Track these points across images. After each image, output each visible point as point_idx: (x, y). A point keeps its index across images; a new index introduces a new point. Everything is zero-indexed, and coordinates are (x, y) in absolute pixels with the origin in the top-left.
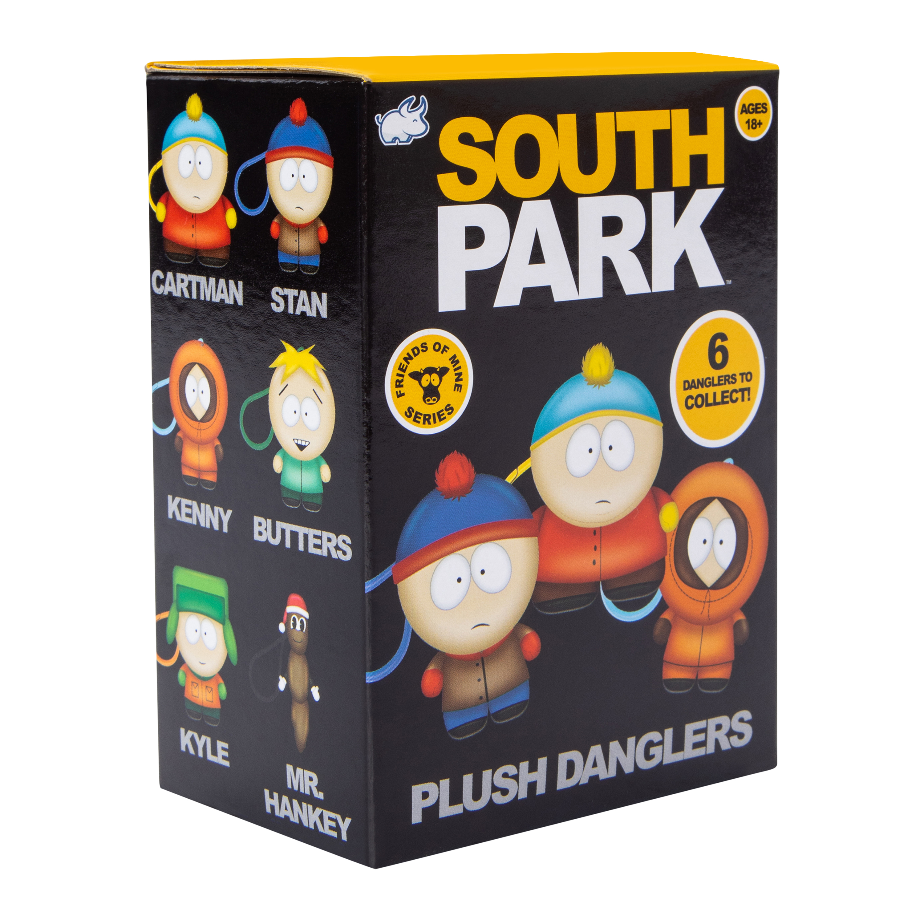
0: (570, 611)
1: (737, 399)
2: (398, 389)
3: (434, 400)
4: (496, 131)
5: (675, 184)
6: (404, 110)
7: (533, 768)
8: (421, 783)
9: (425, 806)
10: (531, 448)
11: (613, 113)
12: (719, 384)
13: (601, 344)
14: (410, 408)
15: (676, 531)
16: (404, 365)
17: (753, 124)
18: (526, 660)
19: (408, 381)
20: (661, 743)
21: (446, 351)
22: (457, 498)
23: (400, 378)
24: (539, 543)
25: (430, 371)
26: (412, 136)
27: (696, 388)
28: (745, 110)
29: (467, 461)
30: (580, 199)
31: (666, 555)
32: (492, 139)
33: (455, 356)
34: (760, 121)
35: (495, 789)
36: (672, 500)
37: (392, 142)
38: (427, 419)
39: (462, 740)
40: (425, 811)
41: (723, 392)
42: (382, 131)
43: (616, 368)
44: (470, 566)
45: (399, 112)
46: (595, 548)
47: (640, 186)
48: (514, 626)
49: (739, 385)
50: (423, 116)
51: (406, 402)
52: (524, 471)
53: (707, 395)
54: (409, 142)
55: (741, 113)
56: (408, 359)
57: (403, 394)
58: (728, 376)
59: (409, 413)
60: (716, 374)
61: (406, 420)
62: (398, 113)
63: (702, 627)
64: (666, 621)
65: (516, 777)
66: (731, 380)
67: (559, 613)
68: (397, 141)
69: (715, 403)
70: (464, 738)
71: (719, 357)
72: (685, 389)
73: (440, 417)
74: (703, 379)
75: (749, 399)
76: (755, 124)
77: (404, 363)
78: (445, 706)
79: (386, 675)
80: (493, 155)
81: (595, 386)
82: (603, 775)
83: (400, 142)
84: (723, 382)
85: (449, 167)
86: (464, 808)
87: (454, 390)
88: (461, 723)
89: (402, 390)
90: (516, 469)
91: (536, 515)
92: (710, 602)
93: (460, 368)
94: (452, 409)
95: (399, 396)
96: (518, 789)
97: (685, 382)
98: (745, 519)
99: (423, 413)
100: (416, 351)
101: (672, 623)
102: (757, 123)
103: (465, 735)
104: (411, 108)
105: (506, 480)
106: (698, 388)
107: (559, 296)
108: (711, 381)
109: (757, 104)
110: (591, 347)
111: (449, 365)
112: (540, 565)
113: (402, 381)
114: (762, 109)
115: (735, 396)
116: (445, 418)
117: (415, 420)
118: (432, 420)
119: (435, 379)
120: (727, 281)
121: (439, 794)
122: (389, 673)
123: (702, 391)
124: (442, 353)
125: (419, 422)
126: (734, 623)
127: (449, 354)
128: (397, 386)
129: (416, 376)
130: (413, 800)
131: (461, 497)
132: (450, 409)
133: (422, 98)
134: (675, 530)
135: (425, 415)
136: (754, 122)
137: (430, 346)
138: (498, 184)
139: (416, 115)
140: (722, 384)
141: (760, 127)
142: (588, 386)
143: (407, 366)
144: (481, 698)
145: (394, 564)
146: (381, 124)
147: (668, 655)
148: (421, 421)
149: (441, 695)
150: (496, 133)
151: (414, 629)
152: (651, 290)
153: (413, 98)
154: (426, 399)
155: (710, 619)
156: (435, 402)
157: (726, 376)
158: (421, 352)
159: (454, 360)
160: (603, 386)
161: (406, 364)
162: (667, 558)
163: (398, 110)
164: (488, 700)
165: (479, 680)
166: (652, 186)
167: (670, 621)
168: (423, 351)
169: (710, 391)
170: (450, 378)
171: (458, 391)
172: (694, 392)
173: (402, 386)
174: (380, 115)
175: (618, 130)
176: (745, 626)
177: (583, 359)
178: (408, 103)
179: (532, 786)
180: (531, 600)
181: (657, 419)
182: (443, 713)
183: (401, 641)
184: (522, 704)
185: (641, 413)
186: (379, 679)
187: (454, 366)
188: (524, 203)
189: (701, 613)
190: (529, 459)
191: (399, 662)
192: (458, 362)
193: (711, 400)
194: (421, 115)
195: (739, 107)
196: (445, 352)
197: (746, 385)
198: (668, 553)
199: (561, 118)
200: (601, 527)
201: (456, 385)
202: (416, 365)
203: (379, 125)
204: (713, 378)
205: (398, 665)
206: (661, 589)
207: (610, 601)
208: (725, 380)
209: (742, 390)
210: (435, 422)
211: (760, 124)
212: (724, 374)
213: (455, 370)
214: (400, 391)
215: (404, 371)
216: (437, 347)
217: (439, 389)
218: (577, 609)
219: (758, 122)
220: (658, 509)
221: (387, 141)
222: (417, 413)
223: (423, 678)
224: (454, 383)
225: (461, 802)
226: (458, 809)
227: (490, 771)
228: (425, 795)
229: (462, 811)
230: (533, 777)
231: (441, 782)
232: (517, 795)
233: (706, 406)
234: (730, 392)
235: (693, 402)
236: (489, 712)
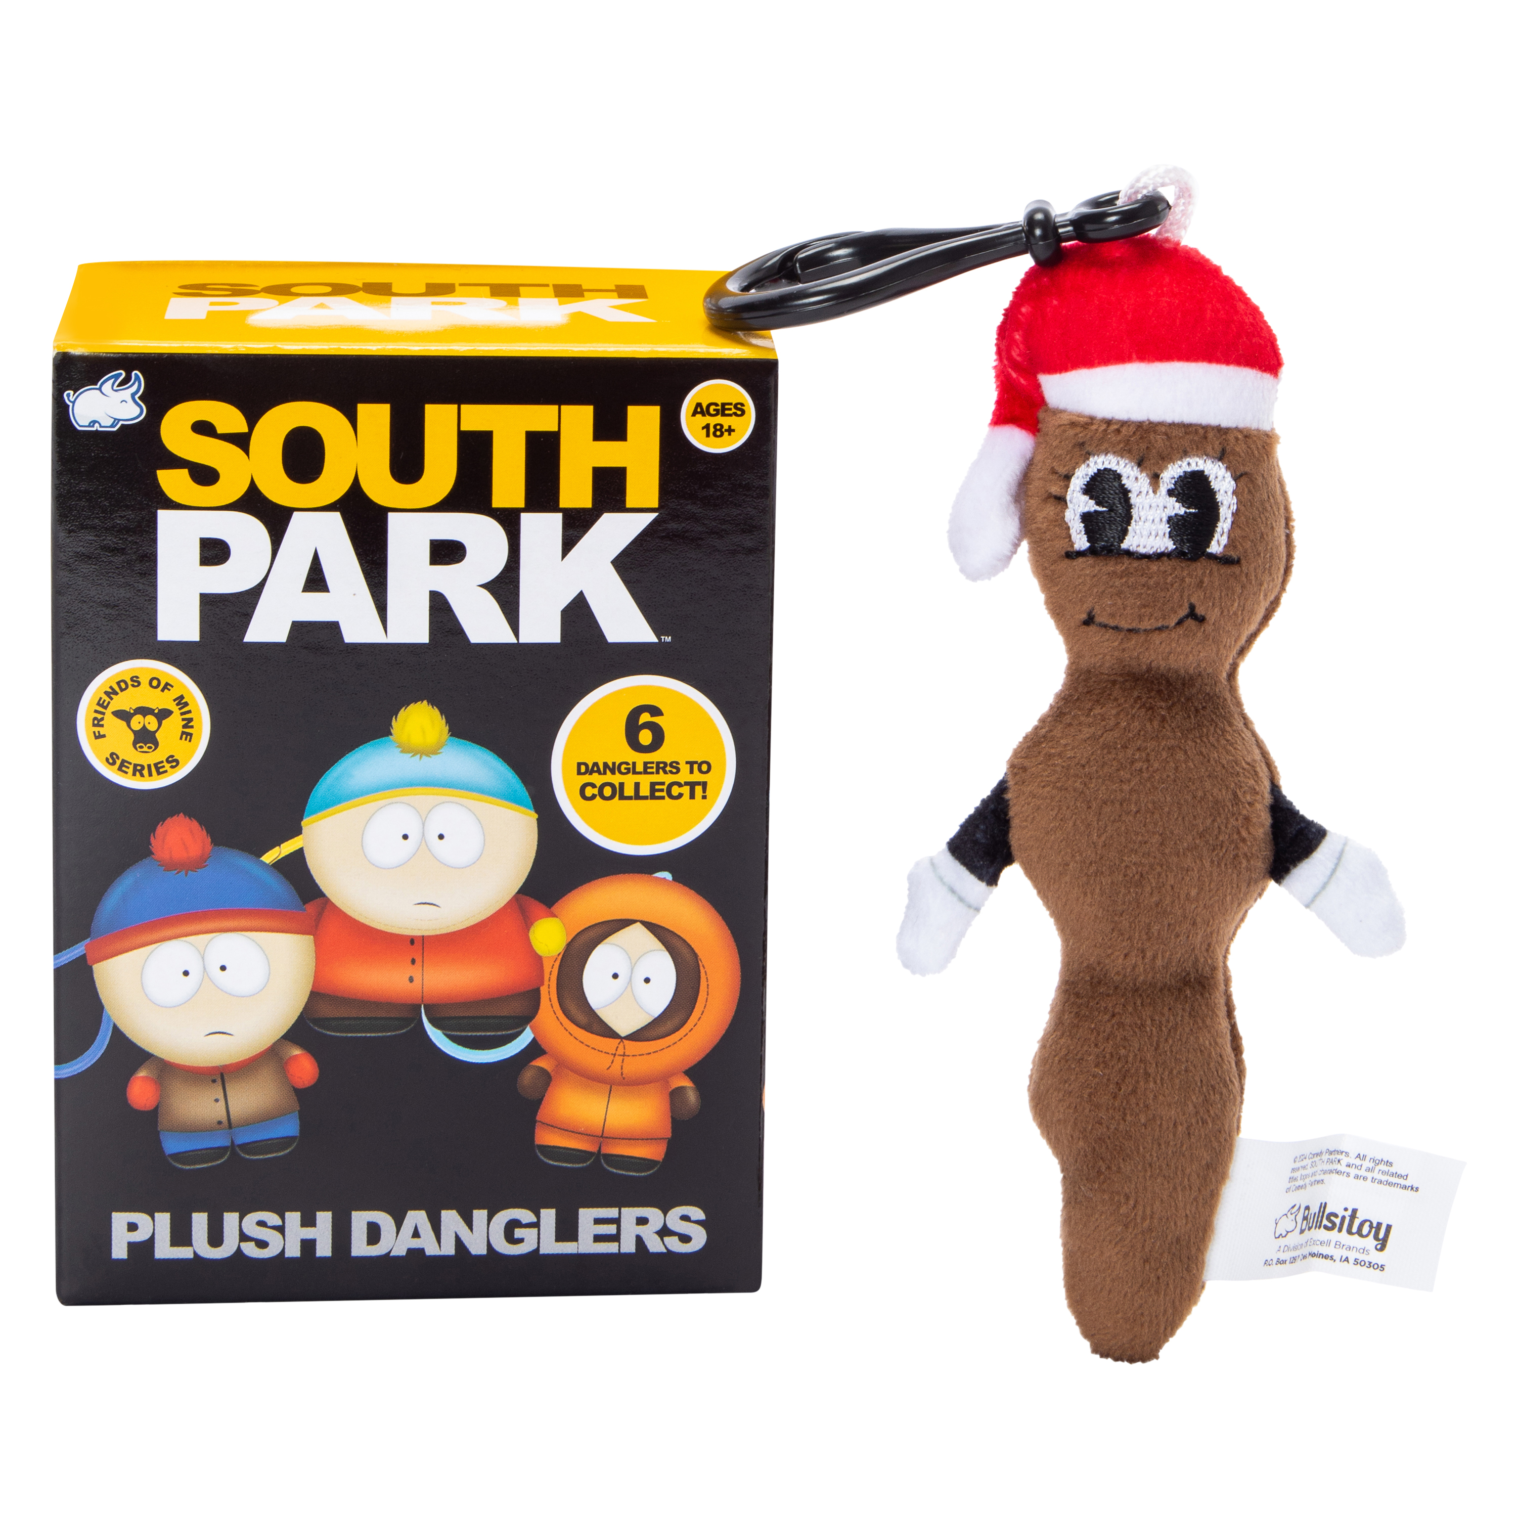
0: (368, 1035)
1: (680, 796)
2: (97, 729)
3: (150, 748)
4: (252, 422)
5: (565, 501)
6: (107, 387)
7: (308, 1221)
8: (126, 1211)
9: (132, 1240)
10: (303, 823)
11: (456, 406)
12: (645, 772)
13: (425, 702)
14: (112, 754)
15: (561, 956)
16: (104, 701)
17: (716, 430)
18: (294, 1087)
19: (110, 721)
20: (536, 1225)
21: (169, 690)
22: (183, 872)
23: (99, 716)
24: (315, 943)
25: (144, 711)
26: (119, 420)
27: (600, 773)
28: (699, 410)
29: (200, 829)
30: (390, 515)
31: (543, 984)
32: (246, 430)
33: (182, 697)
34: (730, 427)
35: (244, 1237)
36: (554, 916)
37: (89, 426)
38: (138, 770)
39: (189, 1170)
40: (132, 1246)
41: (653, 785)
42: (75, 412)
43: (451, 735)
44: (203, 958)
45: (100, 389)
46: (413, 962)
47: (498, 501)
48: (273, 1041)
49: (684, 775)
50: (137, 397)
51: (108, 746)
52: (292, 851)
53: (622, 785)
54: (114, 427)
55: (694, 414)
56: (110, 693)
57: (104, 736)
58: (665, 764)
59: (112, 759)
60: (640, 759)
61: (108, 768)
62: (98, 392)
63: (609, 1087)
64: (542, 1071)
65: (281, 1229)
66: (668, 769)
67: (350, 1035)
68: (97, 425)
69: (637, 796)
70: (192, 1167)
71: (645, 737)
72: (579, 773)
73: (159, 769)
74: (614, 764)
75: (704, 797)
76: (720, 430)
77: (105, 697)
78: (162, 1123)
79: (76, 1073)
80: (247, 452)
81: (413, 756)
82: (431, 1248)
83: (101, 426)
84: (654, 770)
85: (175, 462)
86: (195, 1253)
87: (181, 738)
88: (188, 1149)
89: (102, 731)
90: (278, 847)
91: (311, 908)
92: (624, 1055)
93: (189, 712)
94: (177, 762)
95: (96, 738)
96: (284, 1244)
97: (579, 765)
98: (695, 955)
99: (133, 762)
100: (123, 685)
101: (552, 1074)
102: (723, 430)
103: (195, 1164)
104: (118, 386)
105: (261, 859)
107: (351, 635)
108: (631, 766)
109: (723, 405)
110: (408, 705)
111: (173, 706)
112: (316, 972)
113: (102, 719)
114: (734, 410)
115: (675, 791)
116: (166, 771)
117: (120, 769)
118: (146, 772)
119: (151, 723)
120: (663, 637)
121: (154, 1229)
122: (80, 1071)
123: (616, 779)
124: (163, 690)
125: (126, 773)
126: (670, 1090)
127: (174, 693)
128: (94, 725)
129: (124, 716)
130: (113, 1229)
131: (189, 872)
132: (174, 762)
133: (136, 374)
134: (559, 954)
135: (135, 765)
136: (718, 427)
137: (144, 681)
138: (253, 487)
139: (126, 394)
140: (652, 773)
141: (730, 434)
142: (402, 754)
143: (109, 703)
144: (220, 1123)
145: (88, 940)
146: (74, 403)
147: (543, 1114)
148: (130, 771)
149: (157, 1108)
150: (252, 424)
151: (117, 1023)
152: (518, 640)
153: (121, 374)
154: (138, 745)
155: (624, 1078)
156: (151, 750)
157: (658, 763)
158: (130, 686)
159: (180, 701)
160: (427, 755)
161: (108, 699)
162: (544, 990)
163: (98, 386)
164: (230, 1126)
165: (217, 1100)
167: (549, 1070)
168: (133, 686)
169: (629, 781)
170: (174, 723)
171: (186, 739)
172: (597, 779)
173: (102, 726)
174: (72, 392)
175: (462, 429)
176: (692, 1097)
177: (394, 718)
178: (113, 380)
179: (308, 1245)
180: (302, 1013)
181: (526, 806)
182: (158, 1133)
183: (97, 1035)
184: (285, 1142)
185: (498, 797)
186: (66, 1076)
187: (180, 709)
188: (295, 514)
189: (608, 1069)
190: (301, 836)
191: (95, 1061)
192: (186, 704)
193: (629, 791)
194: (133, 395)
195: (688, 407)
196: (166, 690)
197: (697, 777)
198: (546, 983)
199: (363, 409)
200: (423, 936)
201: (183, 733)
202: (123, 701)
203: (71, 405)
204: (634, 764)
205: (92, 1063)
206: (531, 1028)
207: (439, 1032)
208: (658, 769)
209: (692, 785)
210: (150, 775)
211: (730, 430)
212: (655, 761)
213: (182, 714)
214: (99, 732)
215: (106, 708)
216: (155, 683)
217: (157, 735)
218: (380, 1034)
219: (726, 427)
220: (528, 924)
221: (81, 424)
222: (123, 761)
223: (129, 1085)
224: (181, 729)
225: (190, 1244)
226: (184, 1253)
227: (236, 1215)
228: (132, 1227)
229: (191, 1256)
230: (309, 1233)
231: (156, 1214)
232: (283, 1251)
233: (620, 799)
234: (667, 784)
235: (596, 791)
236: (232, 1142)
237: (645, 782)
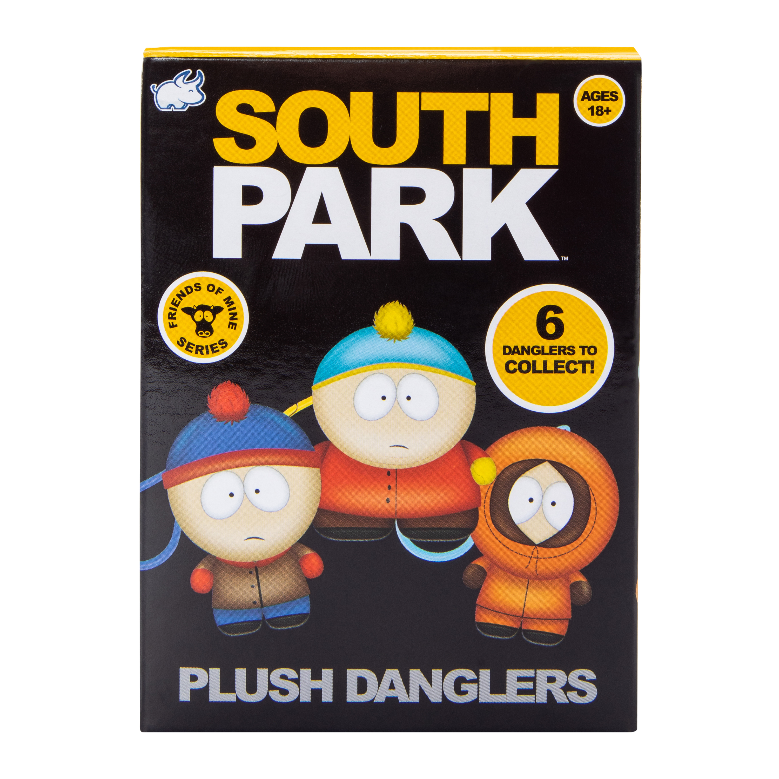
0: (358, 540)
1: (576, 370)
2: (171, 321)
3: (207, 334)
4: (278, 104)
5: (494, 161)
6: (180, 81)
7: (316, 676)
8: (189, 667)
9: (193, 688)
10: (313, 388)
11: (418, 93)
12: (551, 353)
13: (397, 302)
14: (181, 338)
15: (492, 485)
16: (177, 301)
17: (598, 111)
18: (306, 578)
19: (180, 314)
20: (476, 681)
21: (221, 293)
22: (230, 423)
23: (173, 312)
24: (321, 474)
25: (203, 308)
26: (188, 104)
27: (519, 354)
28: (586, 96)
29: (242, 391)
30: (373, 169)
31: (480, 505)
32: (274, 110)
33: (229, 298)
34: (608, 108)
35: (271, 687)
36: (488, 456)
37: (167, 108)
38: (199, 350)
39: (234, 637)
40: (193, 692)
41: (556, 362)
42: (158, 98)
43: (415, 326)
44: (243, 484)
45: (175, 82)
46: (389, 488)
47: (447, 161)
48: (292, 544)
49: (578, 356)
50: (200, 88)
51: (178, 333)
52: (305, 407)
53: (534, 362)
54: (184, 109)
55: (582, 100)
56: (181, 295)
57: (176, 326)
58: (565, 347)
59: (181, 342)
60: (547, 344)
61: (179, 349)
62: (173, 84)
63: (527, 580)
64: (480, 568)
65: (297, 681)
66: (567, 351)
67: (345, 540)
68: (172, 107)
69: (545, 371)
70: (235, 635)
71: (551, 328)
72: (505, 353)
73: (213, 349)
74: (529, 347)
75: (592, 372)
76: (601, 110)
77: (177, 298)
78: (214, 604)
79: (155, 566)
80: (275, 125)
81: (390, 339)
82: (403, 698)
83: (175, 108)
84: (557, 352)
85: (226, 133)
86: (237, 698)
87: (229, 327)
88: (233, 622)
89: (175, 322)
90: (295, 405)
91: (318, 448)
92: (538, 558)
93: (235, 308)
94: (226, 343)
95: (171, 327)
96: (300, 692)
97: (505, 347)
98: (587, 486)
99: (196, 344)
100: (189, 290)
101: (487, 571)
102: (603, 110)
103: (237, 632)
104: (187, 80)
105: (284, 413)
106: (523, 354)
107: (346, 254)
108: (541, 349)
109: (603, 93)
110: (385, 304)
111: (223, 304)
112: (322, 495)
113: (175, 314)
114: (610, 97)
116: (218, 351)
117: (187, 349)
118: (204, 351)
119: (208, 316)
120: (562, 257)
121: (209, 680)
122: (158, 565)
123: (530, 358)
124: (216, 293)
125: (191, 352)
126: (570, 584)
127: (224, 295)
128: (169, 318)
129: (190, 311)
130: (181, 679)
131: (234, 422)
132: (224, 344)
133: (199, 72)
134: (491, 484)
135: (197, 346)
136: (600, 108)
137: (204, 287)
138: (279, 149)
139: (193, 85)
140: (556, 354)
141: (608, 114)
142: (381, 339)
143: (180, 302)
144: (255, 603)
145: (164, 471)
146: (157, 92)
147: (480, 600)
148: (194, 350)
149: (211, 592)
150: (278, 106)
151: (183, 531)
152: (461, 258)
153: (189, 72)
154: (199, 332)
155: (538, 575)
156: (208, 336)
157: (560, 347)
158: (194, 290)
159: (229, 301)
160: (399, 340)
161: (179, 300)
162: (481, 509)
163: (173, 81)
164: (262, 605)
165: (253, 587)
166: (464, 162)
167: (485, 568)
168: (196, 290)
169: (540, 359)
170: (224, 316)
171: (232, 328)
172: (517, 358)
173: (175, 318)
174: (156, 85)
175: (422, 109)
176: (586, 589)
177: (376, 313)
178: (184, 76)
179: (316, 693)
180: (312, 524)
181: (468, 378)
182: (212, 609)
183: (170, 539)
184: (301, 616)
185: (448, 370)
186: (149, 568)
187: (228, 306)
188: (308, 169)
189: (526, 567)
190: (311, 397)
191: (168, 558)
192: (232, 303)
193: (540, 367)
194: (197, 86)
195: (578, 94)
196: (219, 293)
197: (587, 357)
198: (482, 504)
199: (354, 96)
200: (396, 469)
201: (230, 323)
203: (155, 93)
204: (543, 347)
205: (167, 559)
206: (472, 536)
207: (408, 539)
208: (560, 350)
209: (584, 363)
210: (208, 353)
211: (608, 111)
212: (558, 345)
213: (229, 310)
214: (172, 323)
215: (177, 306)
216: (211, 288)
217: (212, 325)
218: (366, 540)
219: (605, 108)
220: (469, 462)
221: (162, 107)
222: (189, 343)
223: (192, 575)
224: (228, 321)
225: (234, 691)
226: (229, 697)
227: (266, 670)
228: (194, 678)
229: (234, 700)
230: (317, 684)
231: (210, 669)
232: (299, 698)
233: (533, 373)
234: (566, 362)
235: (516, 367)
236: (264, 617)
237: (551, 360)
